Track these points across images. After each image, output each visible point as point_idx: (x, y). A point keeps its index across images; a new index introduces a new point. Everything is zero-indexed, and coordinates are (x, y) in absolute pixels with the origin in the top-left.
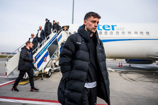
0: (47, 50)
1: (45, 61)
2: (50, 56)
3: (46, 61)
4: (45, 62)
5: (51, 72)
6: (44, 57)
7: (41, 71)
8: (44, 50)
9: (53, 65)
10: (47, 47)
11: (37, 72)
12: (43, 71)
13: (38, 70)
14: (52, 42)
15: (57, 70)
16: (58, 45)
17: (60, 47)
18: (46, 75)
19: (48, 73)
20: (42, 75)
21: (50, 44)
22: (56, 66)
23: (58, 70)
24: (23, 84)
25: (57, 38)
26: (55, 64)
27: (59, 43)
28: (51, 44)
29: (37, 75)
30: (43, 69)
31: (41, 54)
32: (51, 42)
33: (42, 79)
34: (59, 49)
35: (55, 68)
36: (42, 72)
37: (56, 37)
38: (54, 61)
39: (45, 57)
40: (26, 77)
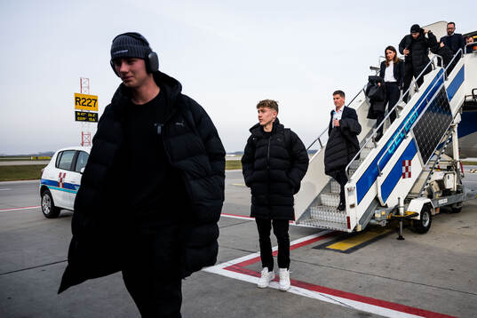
0: (411, 136)
1: (407, 174)
2: (423, 156)
3: (410, 176)
4: (407, 179)
5: (430, 213)
6: (401, 162)
7: (397, 209)
8: (402, 136)
9: (435, 188)
10: (410, 124)
11: (383, 213)
12: (402, 211)
13: (386, 206)
14: (428, 105)
15: (451, 205)
16: (450, 113)
17: (458, 119)
18: (412, 223)
19: (419, 218)
20: (401, 223)
21: (419, 112)
22: (446, 193)
23: (455, 206)
24: (343, 250)
25: (447, 84)
26: (441, 183)
27: (455, 104)
28: (423, 113)
29: (383, 224)
30: (402, 204)
31: (390, 152)
32: (425, 104)
33: (401, 238)
34: (456, 129)
35: (444, 201)
36: (398, 213)
37: (441, 81)
38: (438, 175)
39: (407, 162)
40: (349, 227)
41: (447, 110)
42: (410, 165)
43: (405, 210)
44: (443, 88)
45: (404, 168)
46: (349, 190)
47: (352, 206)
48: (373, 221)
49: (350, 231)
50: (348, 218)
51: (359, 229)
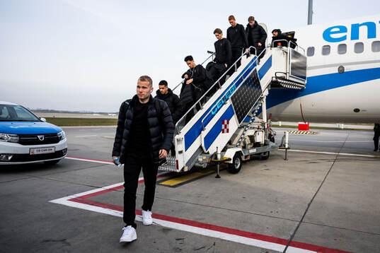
0: (229, 103)
1: (226, 130)
2: (238, 117)
3: (228, 131)
4: (226, 134)
5: (241, 159)
6: (221, 121)
7: (215, 155)
8: (223, 102)
9: (248, 141)
10: (229, 93)
11: (205, 158)
12: (219, 157)
13: (208, 153)
14: (244, 80)
15: (260, 154)
16: (260, 87)
17: (266, 93)
18: (227, 166)
19: (231, 162)
20: (218, 166)
21: (237, 85)
22: (257, 145)
23: (262, 154)
24: (172, 185)
25: (258, 68)
26: (252, 138)
27: (265, 82)
28: (239, 86)
29: (204, 166)
30: (219, 152)
31: (213, 113)
32: (241, 80)
33: (218, 177)
34: (264, 100)
35: (254, 151)
36: (216, 158)
37: (255, 65)
38: (251, 132)
39: (226, 121)
40: (178, 168)
41: (258, 85)
42: (228, 123)
43: (222, 156)
44: (256, 70)
45: (223, 126)
46: (178, 140)
47: (181, 152)
48: (197, 164)
49: (178, 171)
50: (177, 161)
51: (186, 169)
